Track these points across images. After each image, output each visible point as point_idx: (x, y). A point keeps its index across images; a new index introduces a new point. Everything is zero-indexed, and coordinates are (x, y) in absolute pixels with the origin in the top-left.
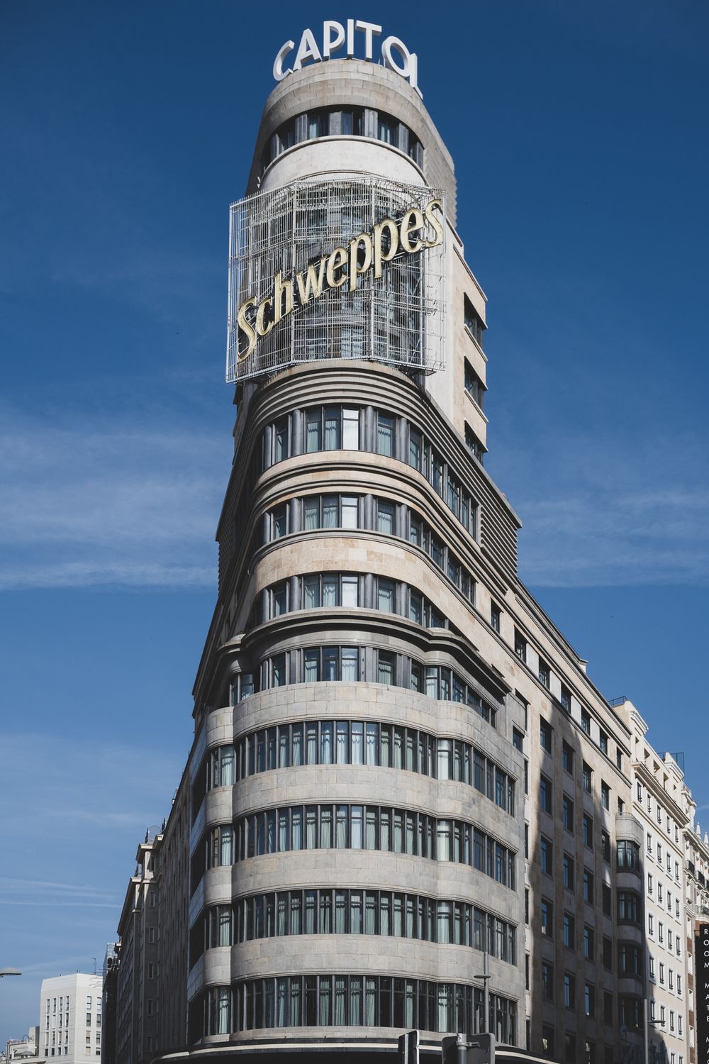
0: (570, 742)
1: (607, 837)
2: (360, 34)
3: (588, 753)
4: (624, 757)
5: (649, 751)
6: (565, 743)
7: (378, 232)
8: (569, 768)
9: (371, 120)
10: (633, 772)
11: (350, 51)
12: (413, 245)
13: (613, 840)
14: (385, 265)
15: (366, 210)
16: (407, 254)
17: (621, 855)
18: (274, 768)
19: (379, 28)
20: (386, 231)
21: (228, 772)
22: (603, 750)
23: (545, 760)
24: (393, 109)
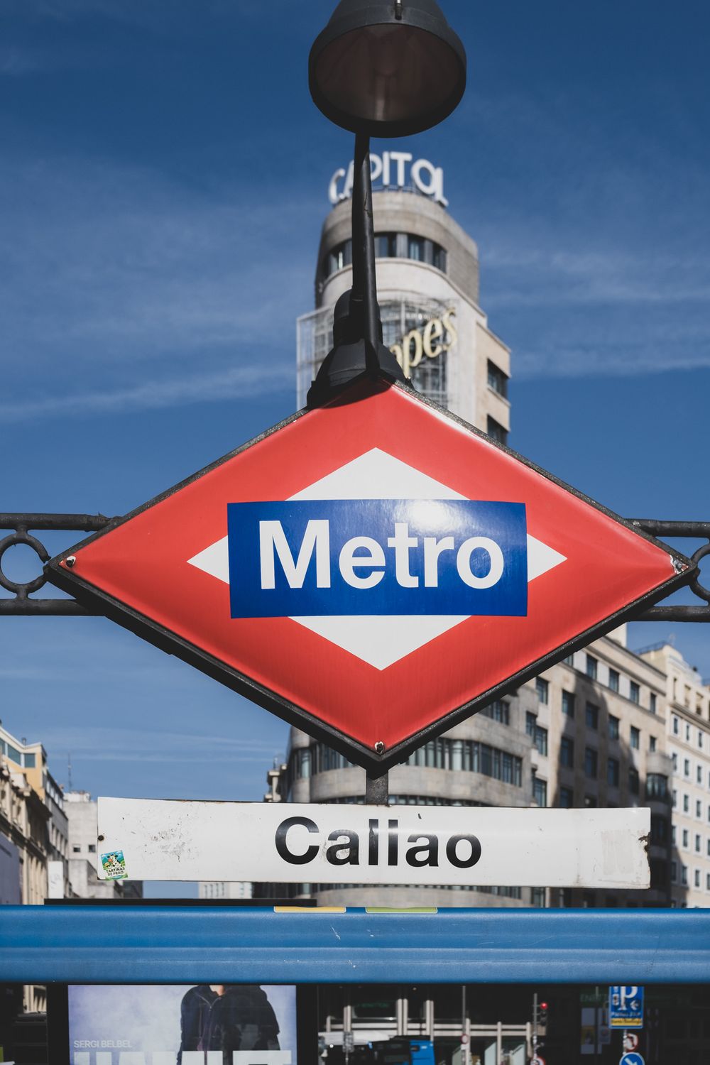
0: (594, 702)
1: (636, 772)
2: (393, 164)
3: (614, 706)
4: (659, 698)
5: (690, 684)
6: (589, 704)
7: (407, 343)
8: (594, 724)
9: (402, 242)
10: (668, 709)
11: (386, 180)
12: (433, 349)
13: (642, 775)
14: (412, 368)
15: (398, 322)
16: (429, 359)
17: (650, 786)
18: (335, 768)
19: (408, 157)
20: (413, 340)
21: (306, 767)
22: (634, 701)
23: (567, 725)
24: (420, 229)
